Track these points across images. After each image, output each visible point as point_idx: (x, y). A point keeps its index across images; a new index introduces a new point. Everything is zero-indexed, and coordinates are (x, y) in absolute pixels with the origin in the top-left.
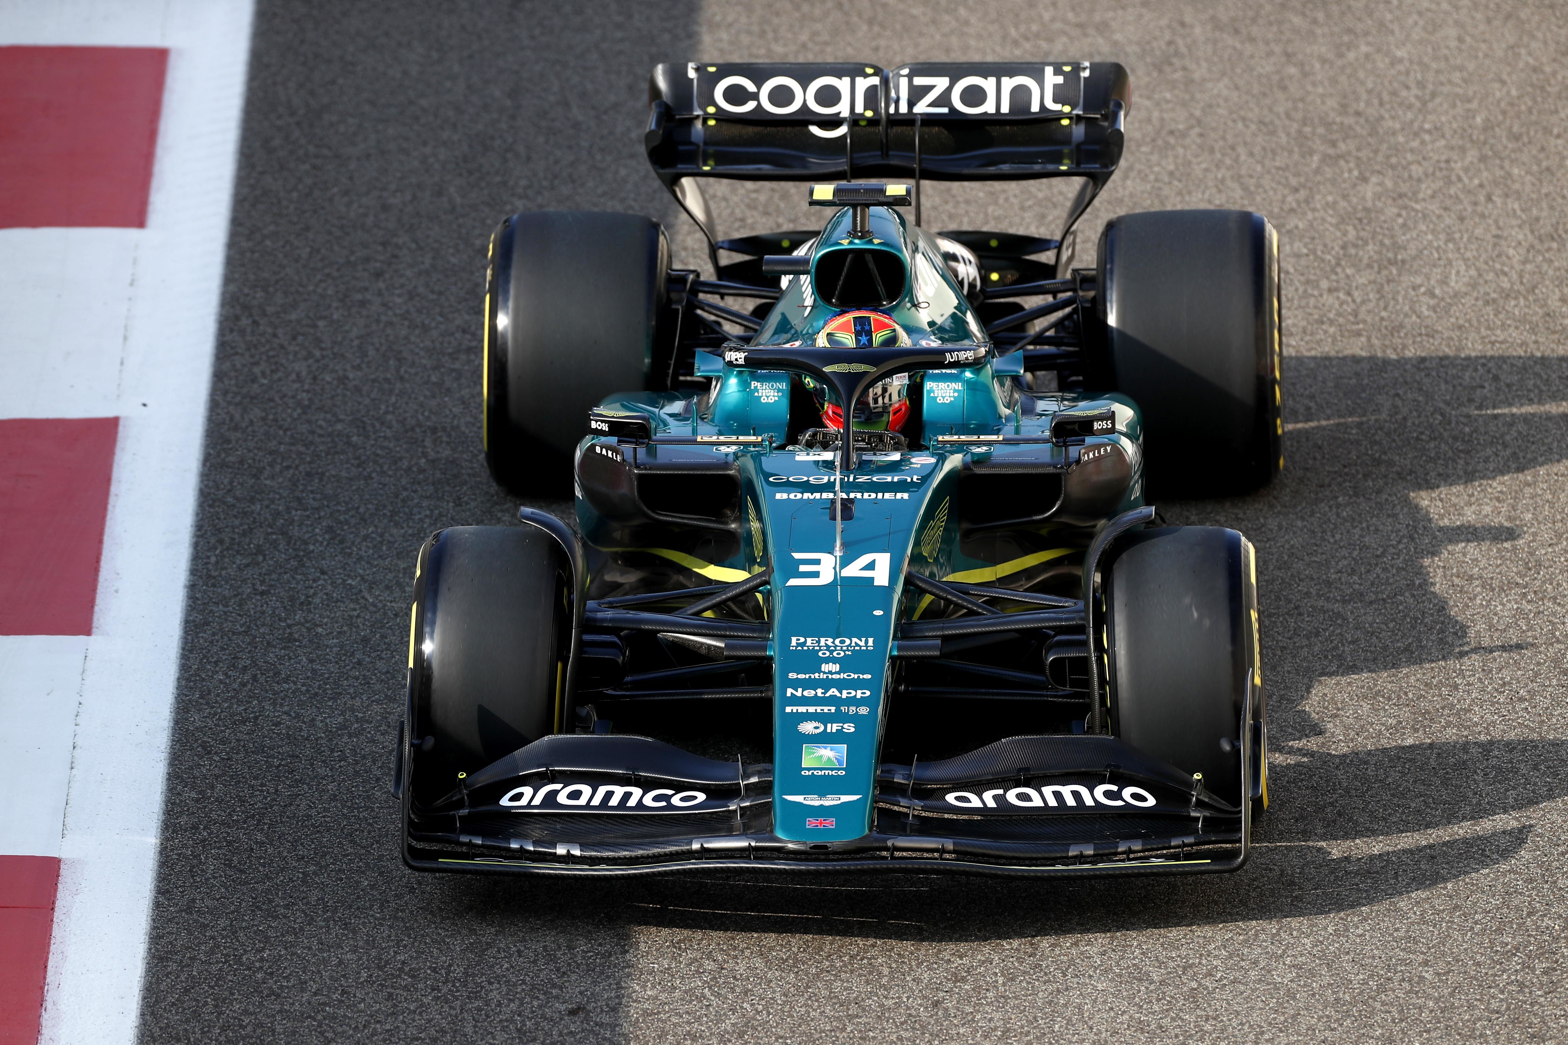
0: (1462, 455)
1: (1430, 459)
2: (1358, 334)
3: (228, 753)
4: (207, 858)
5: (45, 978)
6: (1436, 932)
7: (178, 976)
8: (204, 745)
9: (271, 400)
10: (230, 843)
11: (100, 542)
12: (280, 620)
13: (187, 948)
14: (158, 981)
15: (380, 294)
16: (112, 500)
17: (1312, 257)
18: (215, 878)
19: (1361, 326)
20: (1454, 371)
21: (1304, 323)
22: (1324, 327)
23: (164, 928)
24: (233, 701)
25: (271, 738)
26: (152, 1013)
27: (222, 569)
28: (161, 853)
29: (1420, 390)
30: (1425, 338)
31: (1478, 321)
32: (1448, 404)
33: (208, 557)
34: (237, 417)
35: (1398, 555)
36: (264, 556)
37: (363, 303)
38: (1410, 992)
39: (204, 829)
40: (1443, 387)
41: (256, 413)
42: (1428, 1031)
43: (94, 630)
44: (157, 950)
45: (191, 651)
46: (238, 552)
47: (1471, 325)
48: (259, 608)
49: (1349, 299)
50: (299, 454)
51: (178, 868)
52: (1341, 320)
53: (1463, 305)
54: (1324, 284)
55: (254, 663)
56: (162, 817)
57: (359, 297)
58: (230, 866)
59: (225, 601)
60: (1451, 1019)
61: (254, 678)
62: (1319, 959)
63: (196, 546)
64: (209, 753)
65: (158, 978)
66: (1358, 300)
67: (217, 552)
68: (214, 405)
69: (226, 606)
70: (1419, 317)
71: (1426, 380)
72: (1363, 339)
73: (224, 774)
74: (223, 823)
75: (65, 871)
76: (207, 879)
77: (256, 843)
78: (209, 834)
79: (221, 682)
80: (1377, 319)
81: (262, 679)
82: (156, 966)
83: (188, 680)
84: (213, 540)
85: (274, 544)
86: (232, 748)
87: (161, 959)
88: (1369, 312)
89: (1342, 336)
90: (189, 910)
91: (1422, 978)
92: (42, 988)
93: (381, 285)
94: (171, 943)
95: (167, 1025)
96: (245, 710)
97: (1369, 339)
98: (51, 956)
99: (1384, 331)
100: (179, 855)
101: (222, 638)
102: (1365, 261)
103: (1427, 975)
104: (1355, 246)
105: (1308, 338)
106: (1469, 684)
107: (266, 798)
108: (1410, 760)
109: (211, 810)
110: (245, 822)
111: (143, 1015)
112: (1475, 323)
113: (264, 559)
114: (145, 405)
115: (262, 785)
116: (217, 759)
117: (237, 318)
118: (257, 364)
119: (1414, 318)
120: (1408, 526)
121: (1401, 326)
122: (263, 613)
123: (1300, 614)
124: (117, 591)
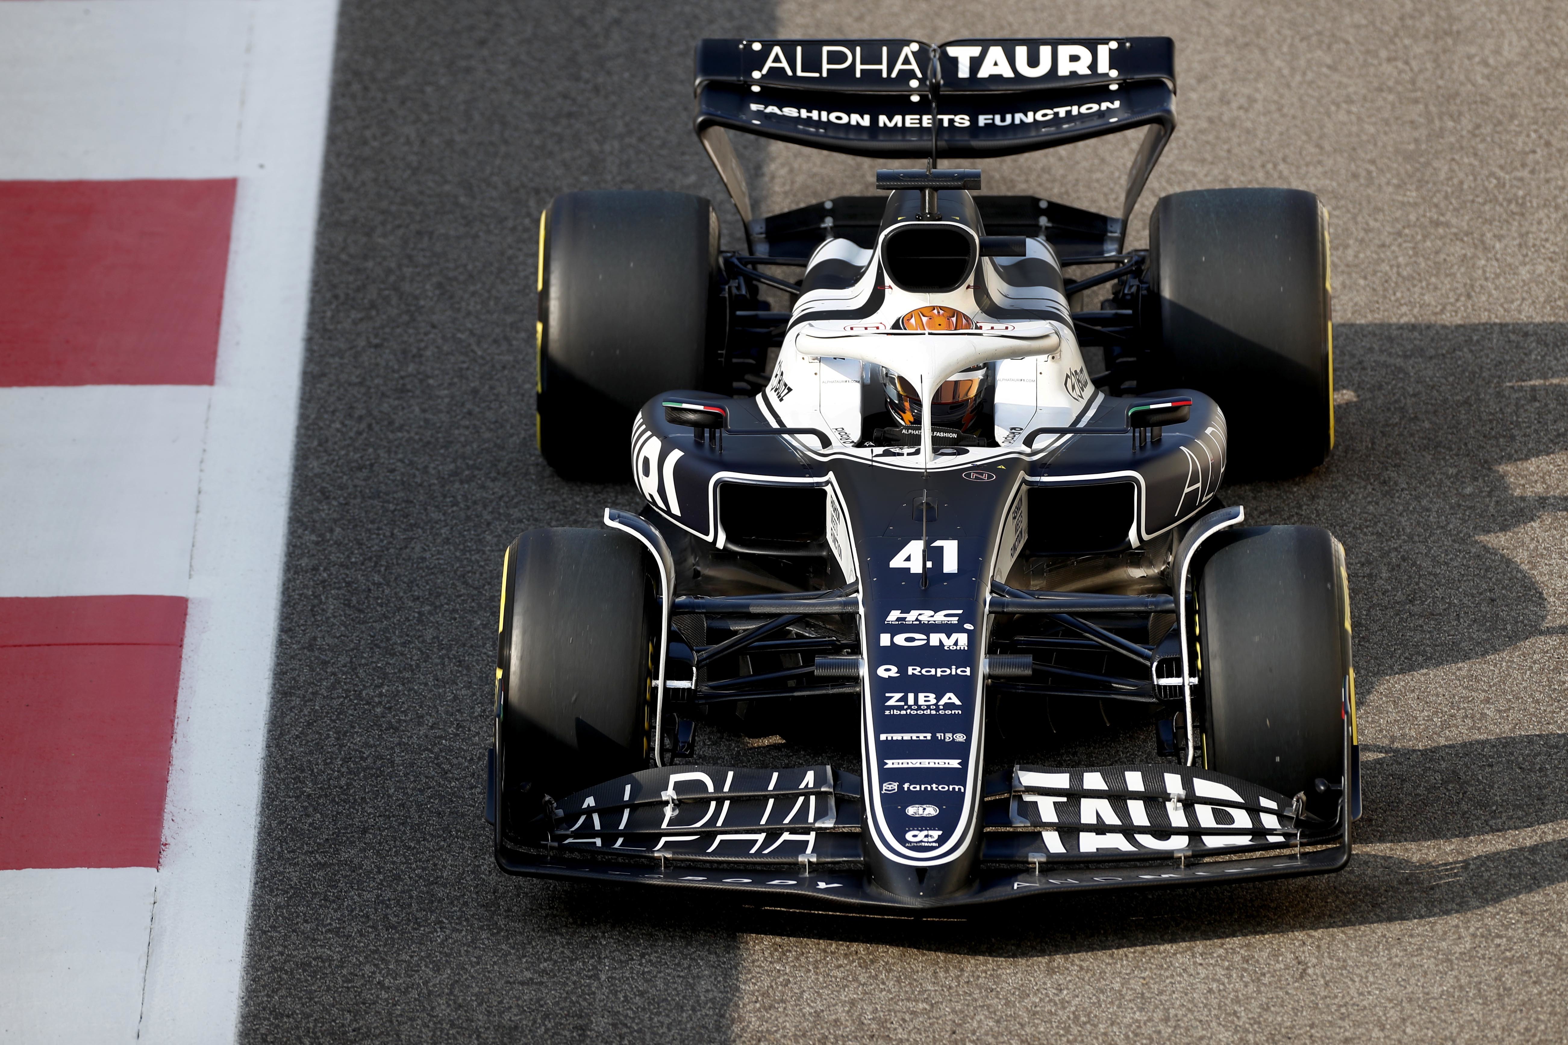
0: (1517, 217)
1: (1486, 221)
2: (1416, 101)
3: (345, 498)
4: (327, 598)
5: (175, 712)
6: (1497, 671)
7: (301, 711)
8: (323, 491)
9: (382, 162)
10: (349, 584)
11: (221, 296)
12: (394, 371)
13: (309, 684)
14: (283, 715)
15: (484, 61)
16: (232, 257)
17: (1371, 28)
18: (335, 617)
19: (1419, 94)
20: (1508, 137)
21: (1364, 91)
22: (1384, 95)
23: (288, 665)
24: (351, 449)
25: (386, 484)
26: (277, 746)
27: (338, 322)
28: (283, 593)
29: (1475, 155)
30: (1480, 105)
31: (1531, 90)
32: (1502, 167)
33: (324, 312)
34: (350, 178)
35: (1456, 312)
36: (378, 311)
37: (468, 70)
38: (1472, 728)
39: (325, 570)
40: (1497, 151)
41: (367, 174)
42: (1491, 766)
43: (217, 381)
44: (281, 686)
45: (309, 401)
46: (353, 307)
47: (1523, 93)
48: (373, 361)
49: (1407, 68)
50: (410, 214)
51: (299, 608)
52: (1400, 88)
53: (1516, 74)
54: (1383, 54)
55: (370, 413)
56: (284, 559)
57: (463, 63)
58: (349, 606)
59: (340, 353)
60: (1512, 754)
61: (370, 426)
62: (1386, 696)
63: (312, 301)
64: (327, 498)
65: (282, 712)
66: (1416, 69)
67: (333, 306)
68: (328, 167)
69: (342, 358)
70: (1474, 85)
71: (1481, 146)
72: (1421, 107)
73: (342, 518)
74: (342, 565)
75: (191, 610)
76: (328, 618)
77: (374, 584)
78: (329, 575)
79: (338, 430)
80: (1434, 87)
81: (377, 428)
82: (281, 700)
83: (307, 428)
84: (328, 295)
85: (387, 300)
86: (350, 494)
87: (285, 694)
88: (1426, 80)
89: (1401, 103)
90: (311, 648)
91: (1484, 715)
92: (172, 721)
93: (485, 52)
94: (294, 679)
95: (292, 757)
96: (361, 457)
97: (1426, 106)
98: (180, 691)
99: (1440, 98)
100: (301, 595)
101: (339, 388)
102: (1422, 31)
103: (1488, 712)
104: (1412, 17)
105: (1368, 105)
106: (1525, 435)
107: (382, 541)
108: (1470, 508)
109: (330, 553)
110: (363, 564)
111: (268, 746)
112: (1527, 91)
113: (378, 314)
114: (262, 166)
115: (379, 529)
116: (335, 503)
117: (348, 84)
118: (367, 127)
119: (1469, 86)
120: (1465, 285)
121: (1457, 94)
122: (377, 365)
123: (1364, 369)
124: (238, 344)
